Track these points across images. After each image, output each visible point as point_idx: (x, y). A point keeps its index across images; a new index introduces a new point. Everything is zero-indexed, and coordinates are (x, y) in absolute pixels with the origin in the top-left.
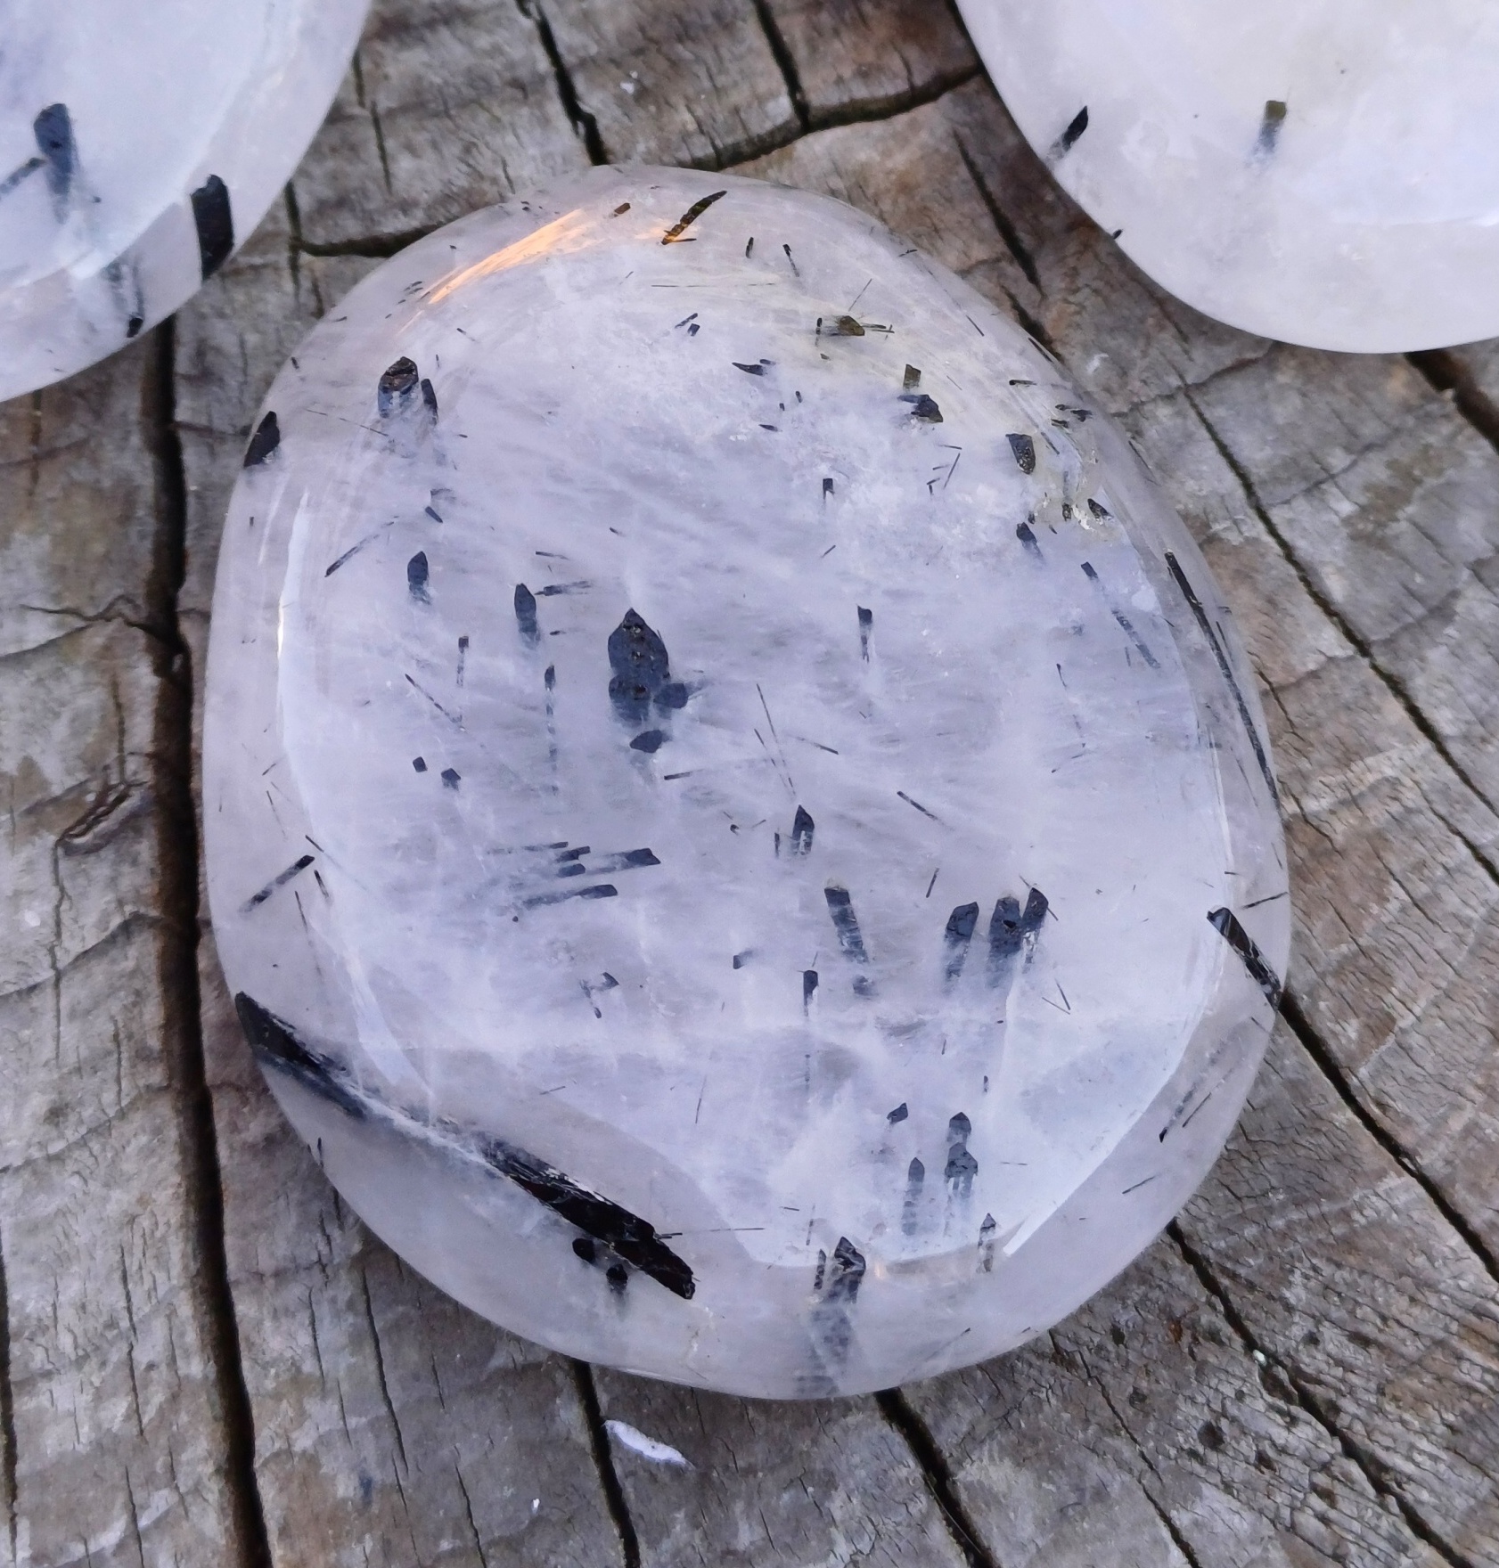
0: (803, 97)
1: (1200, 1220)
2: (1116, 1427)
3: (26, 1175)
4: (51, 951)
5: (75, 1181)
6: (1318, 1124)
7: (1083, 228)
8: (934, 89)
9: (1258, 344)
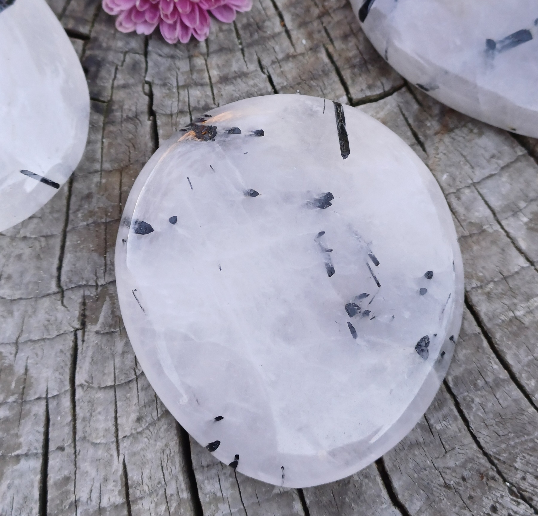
0: (351, 96)
1: (488, 443)
2: (464, 507)
3: (131, 438)
4: (135, 370)
5: (146, 440)
6: (523, 412)
7: (439, 134)
8: (391, 91)
9: (496, 169)
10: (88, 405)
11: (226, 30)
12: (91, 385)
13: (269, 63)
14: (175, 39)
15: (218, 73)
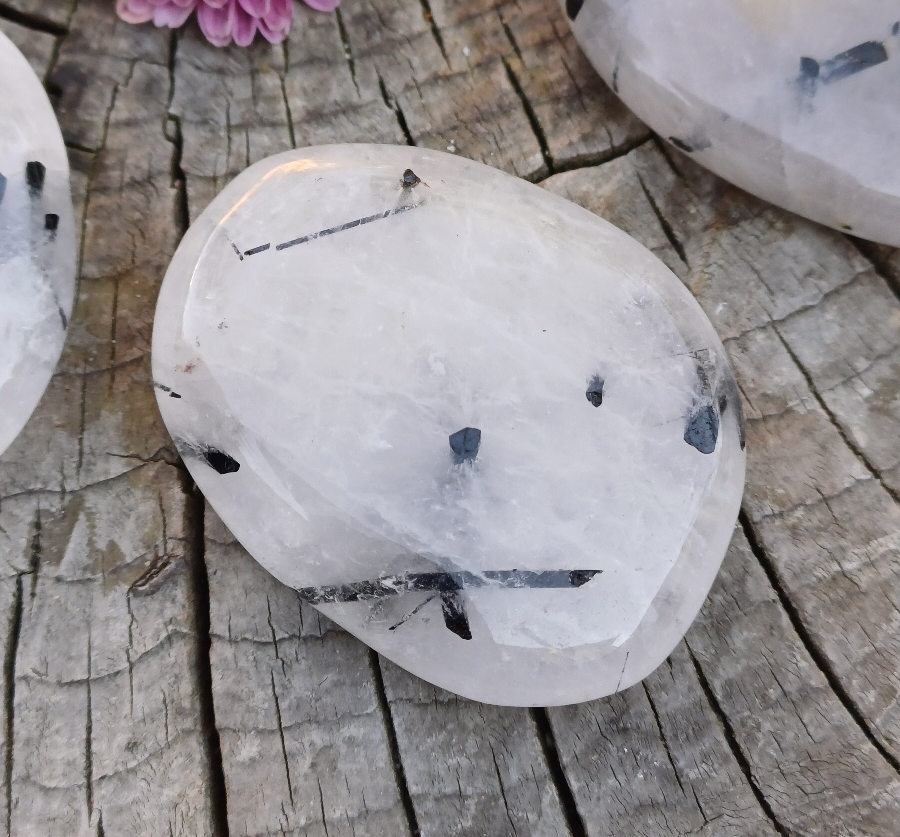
0: (550, 153)
1: (785, 807)
3: (115, 781)
4: (127, 652)
5: (143, 784)
6: (852, 752)
7: (713, 230)
8: (626, 148)
9: (815, 297)
10: (37, 717)
11: (322, 26)
12: (44, 678)
13: (400, 88)
14: (225, 39)
15: (305, 104)
